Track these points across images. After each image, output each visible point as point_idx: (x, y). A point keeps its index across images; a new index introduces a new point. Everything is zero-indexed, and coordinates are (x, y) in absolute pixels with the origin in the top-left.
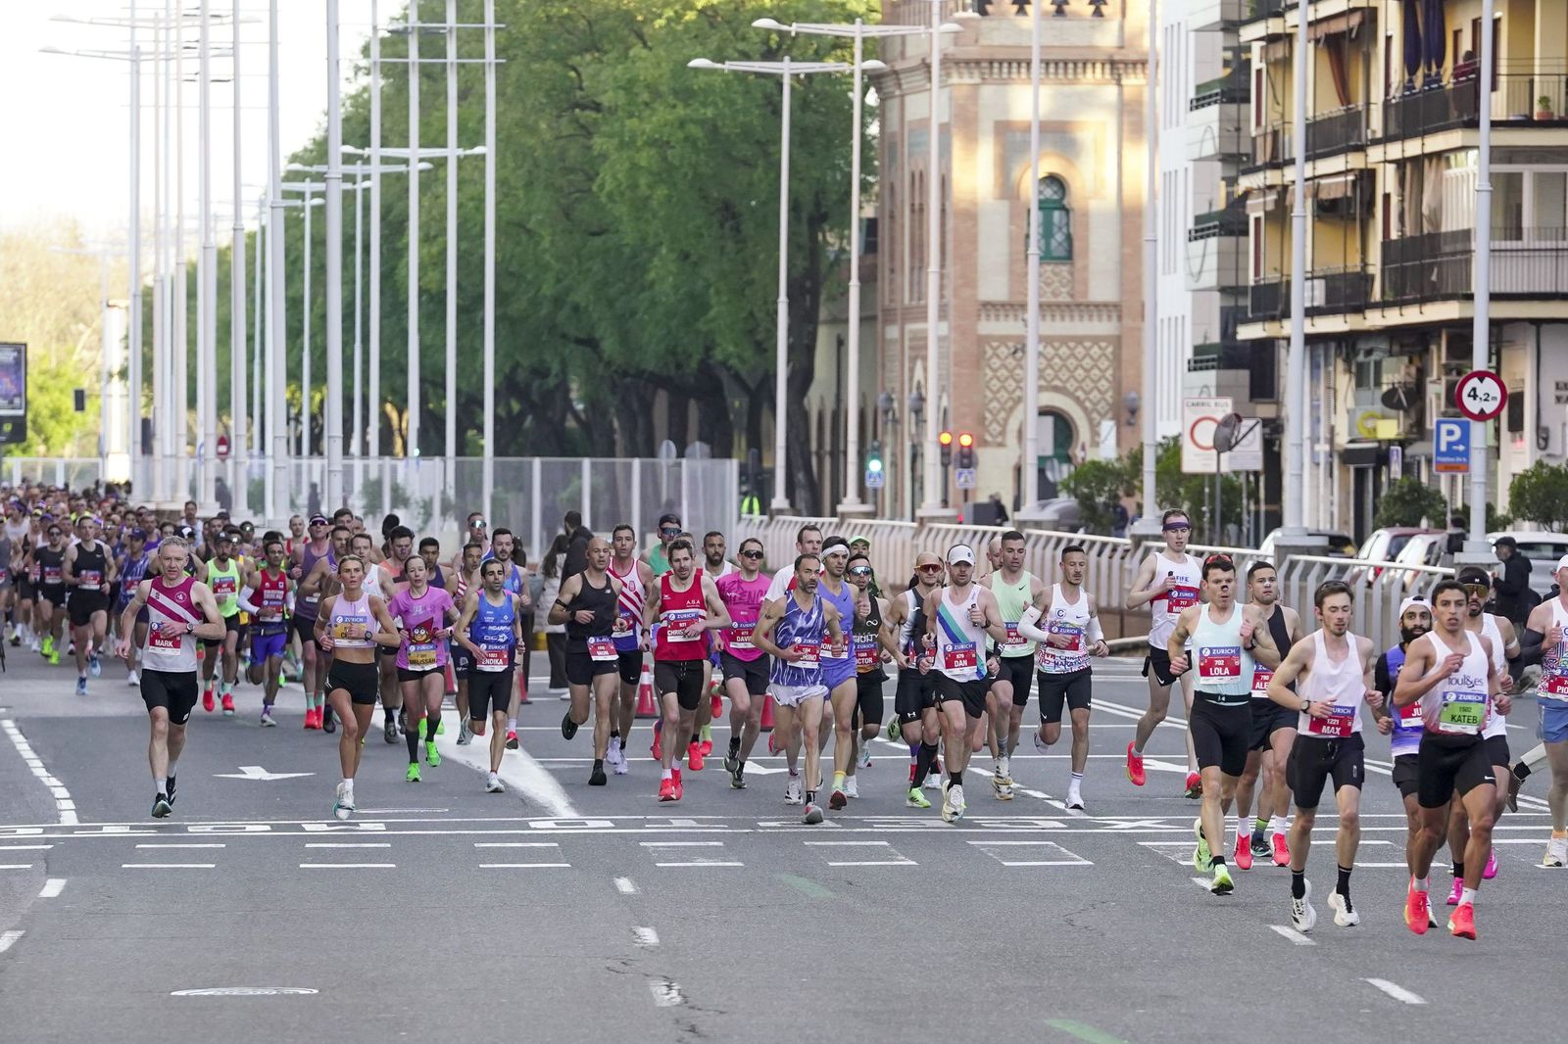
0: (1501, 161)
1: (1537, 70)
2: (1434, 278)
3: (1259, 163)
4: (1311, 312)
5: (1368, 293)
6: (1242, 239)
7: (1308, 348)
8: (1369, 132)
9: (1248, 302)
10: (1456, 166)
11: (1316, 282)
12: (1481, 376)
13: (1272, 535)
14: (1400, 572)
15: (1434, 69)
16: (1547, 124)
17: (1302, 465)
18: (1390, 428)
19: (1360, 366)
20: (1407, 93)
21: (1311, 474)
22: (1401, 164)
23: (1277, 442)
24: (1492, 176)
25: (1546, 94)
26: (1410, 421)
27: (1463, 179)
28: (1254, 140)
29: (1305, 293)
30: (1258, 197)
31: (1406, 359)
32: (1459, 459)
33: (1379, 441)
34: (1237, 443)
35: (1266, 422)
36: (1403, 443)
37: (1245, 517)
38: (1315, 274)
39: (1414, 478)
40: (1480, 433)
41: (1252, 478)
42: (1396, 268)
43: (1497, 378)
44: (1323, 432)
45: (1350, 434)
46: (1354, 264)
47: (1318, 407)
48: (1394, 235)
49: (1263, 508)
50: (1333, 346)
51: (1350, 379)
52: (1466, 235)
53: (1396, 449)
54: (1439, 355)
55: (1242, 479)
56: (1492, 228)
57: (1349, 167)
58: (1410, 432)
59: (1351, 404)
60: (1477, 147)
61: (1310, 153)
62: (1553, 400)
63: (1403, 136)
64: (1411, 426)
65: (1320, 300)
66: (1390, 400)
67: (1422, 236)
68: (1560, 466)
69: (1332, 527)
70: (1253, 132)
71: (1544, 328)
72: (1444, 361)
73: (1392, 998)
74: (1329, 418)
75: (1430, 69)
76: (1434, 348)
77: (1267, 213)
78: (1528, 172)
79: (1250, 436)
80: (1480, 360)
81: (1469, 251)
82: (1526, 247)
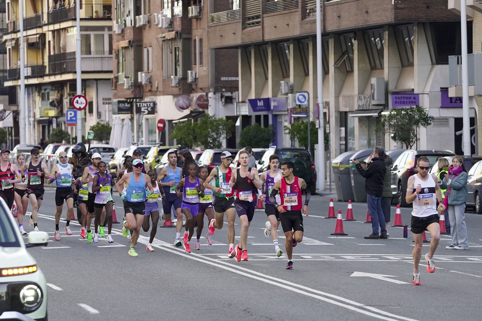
0: (84, 30)
1: (94, 3)
2: (65, 66)
3: (9, 31)
4: (27, 78)
5: (45, 71)
6: (5, 55)
7: (26, 89)
8: (43, 22)
9: (7, 74)
10: (70, 32)
11: (28, 68)
12: (80, 96)
13: (16, 147)
14: (56, 157)
15: (62, 2)
16: (98, 19)
17: (25, 125)
18: (52, 113)
19: (43, 94)
20: (54, 10)
21: (28, 128)
22: (53, 31)
23: (18, 118)
24: (82, 36)
25: (96, 10)
26: (58, 111)
27: (72, 36)
28: (8, 24)
29: (25, 72)
30: (9, 42)
31: (57, 92)
32: (74, 122)
33: (49, 117)
34: (4, 118)
35: (14, 112)
36: (57, 117)
37: (8, 141)
38: (28, 66)
39: (60, 128)
40: (80, 114)
41: (10, 129)
42: (53, 64)
43: (85, 97)
44: (32, 114)
45: (40, 114)
46: (40, 63)
47: (30, 107)
48: (52, 53)
49: (14, 138)
50: (34, 88)
51: (40, 98)
52: (74, 53)
53: (54, 119)
54: (67, 90)
55: (7, 129)
56: (81, 51)
57: (38, 32)
58: (58, 114)
59: (40, 105)
60: (76, 26)
61: (25, 28)
62: (102, 103)
63: (54, 23)
64: (59, 112)
65: (30, 74)
66: (52, 104)
67: (61, 54)
68: (104, 123)
69: (35, 144)
70: (7, 22)
71: (99, 82)
72: (68, 92)
73: (53, 289)
74: (33, 110)
75: (61, 2)
76: (65, 88)
77: (12, 47)
78: (92, 34)
79: (9, 116)
80: (79, 92)
81: (75, 58)
82: (92, 57)
